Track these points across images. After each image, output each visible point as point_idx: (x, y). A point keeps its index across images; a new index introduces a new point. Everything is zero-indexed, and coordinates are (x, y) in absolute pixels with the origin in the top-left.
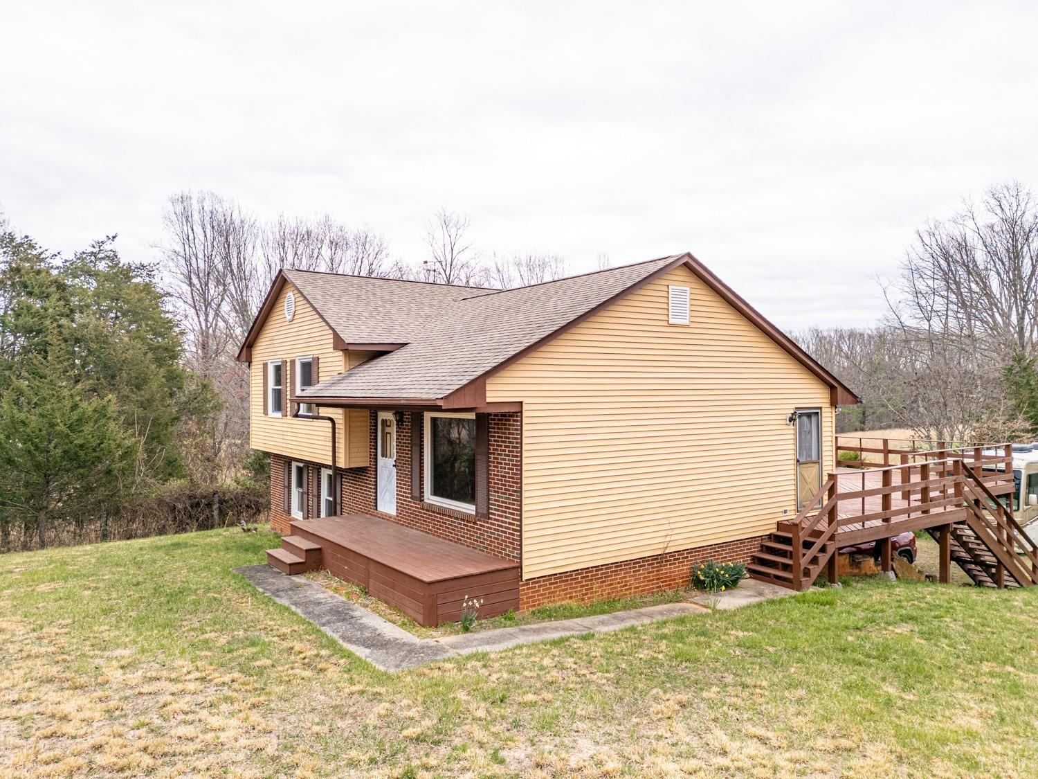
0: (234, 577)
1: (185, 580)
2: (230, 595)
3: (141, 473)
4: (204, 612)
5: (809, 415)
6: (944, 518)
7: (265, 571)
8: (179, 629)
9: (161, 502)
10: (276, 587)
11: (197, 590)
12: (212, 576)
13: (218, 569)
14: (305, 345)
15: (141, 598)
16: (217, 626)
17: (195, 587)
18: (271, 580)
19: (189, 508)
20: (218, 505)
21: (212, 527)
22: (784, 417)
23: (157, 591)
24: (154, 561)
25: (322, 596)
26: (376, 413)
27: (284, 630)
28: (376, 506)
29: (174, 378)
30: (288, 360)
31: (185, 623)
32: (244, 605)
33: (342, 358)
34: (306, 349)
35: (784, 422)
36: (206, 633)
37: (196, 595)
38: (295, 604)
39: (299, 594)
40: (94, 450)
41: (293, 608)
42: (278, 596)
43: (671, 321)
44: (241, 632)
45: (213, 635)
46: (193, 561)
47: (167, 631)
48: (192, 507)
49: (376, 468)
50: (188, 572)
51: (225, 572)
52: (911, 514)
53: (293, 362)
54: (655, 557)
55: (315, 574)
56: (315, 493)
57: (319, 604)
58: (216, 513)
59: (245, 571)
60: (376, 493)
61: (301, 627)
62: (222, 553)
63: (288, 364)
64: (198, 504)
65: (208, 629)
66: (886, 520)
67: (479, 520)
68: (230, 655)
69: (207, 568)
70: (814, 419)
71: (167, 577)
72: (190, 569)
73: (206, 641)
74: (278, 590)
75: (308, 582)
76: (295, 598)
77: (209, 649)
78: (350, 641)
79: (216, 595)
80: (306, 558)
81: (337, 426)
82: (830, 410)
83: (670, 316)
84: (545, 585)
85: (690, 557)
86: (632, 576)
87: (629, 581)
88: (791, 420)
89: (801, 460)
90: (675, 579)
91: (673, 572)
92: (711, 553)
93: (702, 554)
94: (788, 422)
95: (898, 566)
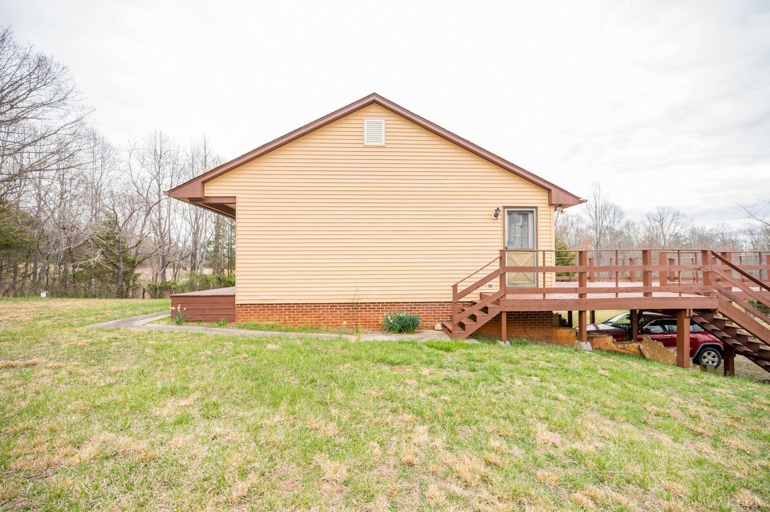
22: (490, 213)
35: (490, 217)
43: (366, 144)
54: (349, 304)
70: (530, 216)
82: (549, 209)
83: (365, 141)
84: (255, 310)
85: (386, 308)
86: (329, 314)
87: (327, 317)
88: (496, 215)
89: (510, 248)
90: (370, 322)
91: (368, 317)
92: (408, 308)
93: (398, 308)
94: (493, 217)
95: (648, 348)
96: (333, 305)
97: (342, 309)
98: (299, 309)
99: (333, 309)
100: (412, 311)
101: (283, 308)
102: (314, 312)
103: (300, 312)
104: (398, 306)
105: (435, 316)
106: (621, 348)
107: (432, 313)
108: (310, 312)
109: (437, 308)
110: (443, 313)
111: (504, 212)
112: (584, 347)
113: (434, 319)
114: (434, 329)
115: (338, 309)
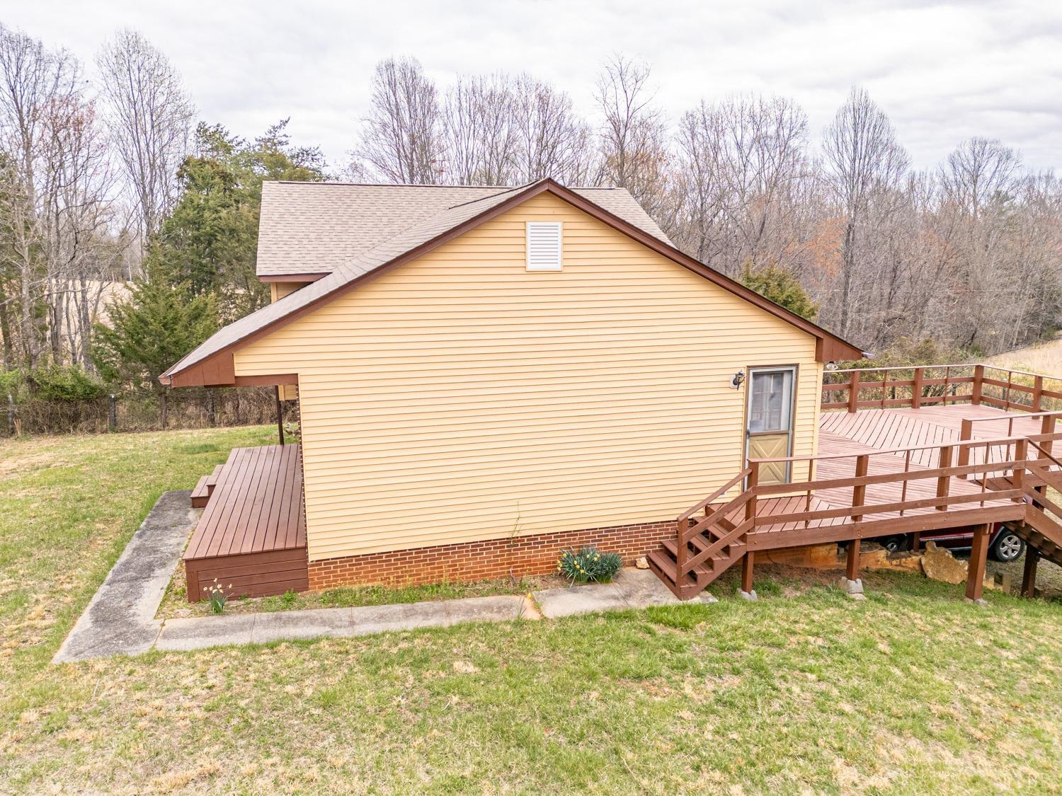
5: (778, 375)
6: (980, 516)
10: (159, 523)
18: (170, 513)
22: (726, 378)
35: (726, 385)
38: (137, 549)
43: (530, 267)
52: (905, 512)
54: (503, 541)
66: (855, 518)
70: (786, 378)
75: (193, 520)
82: (815, 367)
83: (529, 261)
84: (342, 566)
85: (561, 541)
86: (470, 559)
87: (466, 564)
88: (736, 383)
89: (753, 431)
90: (536, 565)
91: (533, 556)
92: (595, 537)
93: (580, 538)
94: (732, 384)
95: (932, 562)
96: (476, 545)
97: (490, 549)
98: (420, 557)
99: (476, 550)
100: (601, 540)
101: (393, 559)
102: (444, 558)
103: (422, 561)
104: (580, 534)
105: (637, 545)
106: (896, 565)
107: (631, 541)
108: (437, 559)
109: (640, 532)
110: (648, 539)
111: (748, 374)
112: (853, 589)
113: (635, 549)
114: (635, 565)
115: (485, 549)
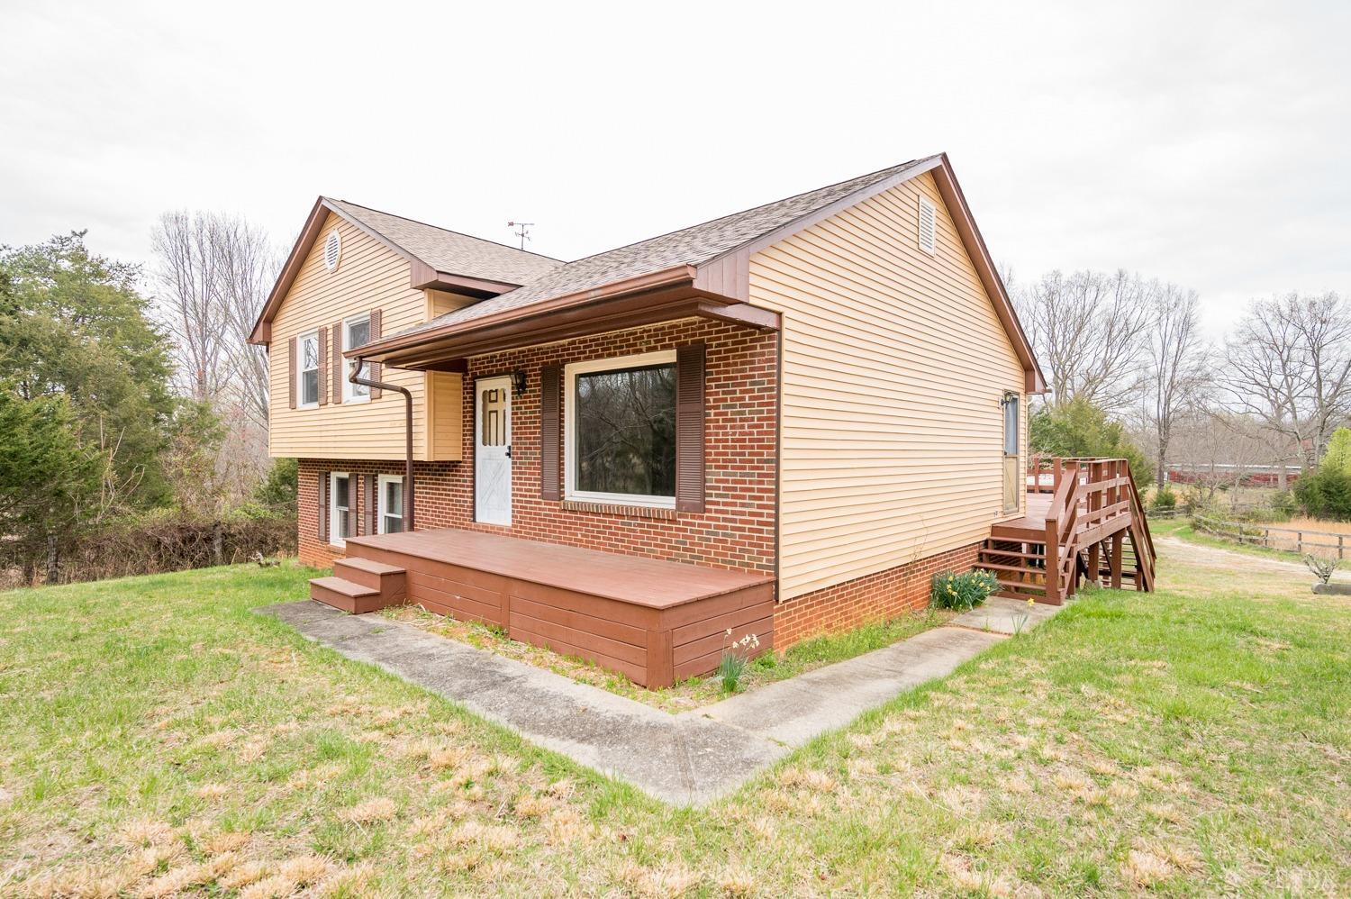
0: (258, 620)
1: (167, 628)
2: (253, 649)
3: (108, 499)
4: (205, 683)
7: (311, 610)
8: (146, 722)
9: (139, 536)
10: (337, 634)
11: (189, 643)
12: (217, 620)
13: (228, 610)
14: (359, 298)
15: (74, 662)
16: (236, 713)
17: (186, 638)
18: (325, 623)
19: (180, 543)
20: (220, 540)
21: (213, 564)
22: (998, 399)
23: (110, 650)
24: (116, 603)
25: (426, 643)
26: (474, 384)
27: (387, 714)
28: (474, 516)
29: (161, 402)
30: (330, 326)
31: (160, 709)
32: (284, 666)
33: (425, 302)
34: (360, 304)
35: (998, 405)
36: (212, 730)
37: (189, 652)
38: (385, 659)
39: (384, 643)
40: (34, 462)
41: (388, 669)
42: (346, 647)
43: (921, 246)
44: (293, 725)
45: (228, 734)
46: (183, 601)
47: (117, 731)
48: (184, 542)
49: (474, 463)
50: (175, 616)
51: (242, 614)
53: (337, 328)
55: (401, 611)
56: (370, 509)
57: (430, 657)
58: (218, 550)
59: (275, 611)
60: (474, 497)
61: (419, 705)
62: (231, 591)
63: (330, 332)
64: (192, 539)
65: (216, 720)
67: (680, 516)
68: (273, 790)
69: (210, 609)
70: (1015, 407)
71: (135, 625)
72: (178, 611)
73: (212, 753)
74: (342, 638)
75: (391, 624)
76: (380, 649)
77: (221, 775)
78: (536, 728)
79: (227, 651)
80: (381, 588)
81: (414, 402)
83: (920, 239)
85: (929, 567)
91: (915, 587)
97: (894, 578)
99: (886, 581)
107: (960, 566)
109: (964, 556)
110: (967, 564)
115: (891, 579)
